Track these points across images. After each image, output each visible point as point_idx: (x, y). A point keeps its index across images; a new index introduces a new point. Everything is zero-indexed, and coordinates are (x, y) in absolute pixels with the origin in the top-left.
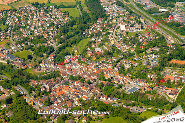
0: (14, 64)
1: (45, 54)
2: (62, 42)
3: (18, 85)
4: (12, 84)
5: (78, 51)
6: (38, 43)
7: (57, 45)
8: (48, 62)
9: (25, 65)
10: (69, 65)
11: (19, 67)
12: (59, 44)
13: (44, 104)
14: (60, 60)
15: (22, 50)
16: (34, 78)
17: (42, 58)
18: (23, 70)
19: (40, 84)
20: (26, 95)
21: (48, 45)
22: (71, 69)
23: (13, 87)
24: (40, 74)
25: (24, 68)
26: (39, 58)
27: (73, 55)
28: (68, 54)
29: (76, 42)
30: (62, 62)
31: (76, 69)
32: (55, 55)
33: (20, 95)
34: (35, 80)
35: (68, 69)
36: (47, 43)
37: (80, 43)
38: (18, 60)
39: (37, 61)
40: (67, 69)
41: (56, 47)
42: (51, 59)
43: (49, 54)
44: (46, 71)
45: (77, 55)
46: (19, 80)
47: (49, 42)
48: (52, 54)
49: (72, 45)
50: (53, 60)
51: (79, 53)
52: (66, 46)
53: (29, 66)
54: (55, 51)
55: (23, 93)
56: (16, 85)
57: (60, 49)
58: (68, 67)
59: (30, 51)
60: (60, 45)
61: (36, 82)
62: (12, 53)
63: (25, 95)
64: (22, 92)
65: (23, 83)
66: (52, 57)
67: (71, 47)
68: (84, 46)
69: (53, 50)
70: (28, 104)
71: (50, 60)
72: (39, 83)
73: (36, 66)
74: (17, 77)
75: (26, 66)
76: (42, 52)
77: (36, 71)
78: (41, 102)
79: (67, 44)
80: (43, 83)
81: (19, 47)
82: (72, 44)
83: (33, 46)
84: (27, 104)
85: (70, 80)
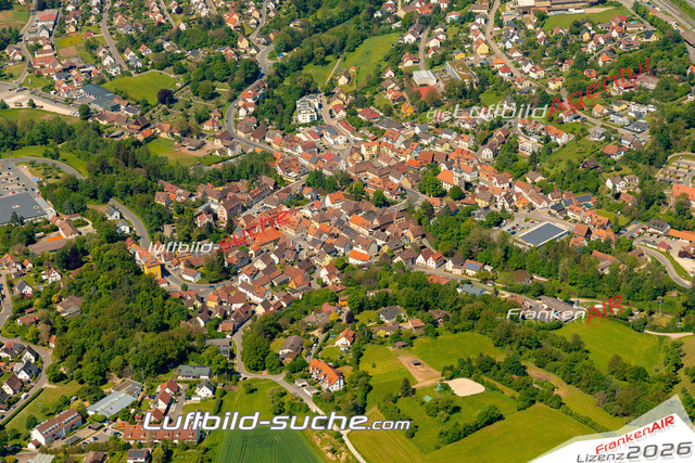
0: (105, 123)
1: (223, 89)
2: (291, 43)
3: (113, 201)
4: (91, 197)
5: (349, 79)
6: (201, 45)
7: (272, 57)
8: (233, 119)
9: (148, 125)
10: (311, 132)
11: (123, 133)
12: (279, 52)
13: (203, 275)
14: (277, 113)
15: (138, 71)
16: (176, 175)
17: (211, 104)
18: (137, 144)
19: (193, 199)
20: (139, 238)
21: (237, 54)
22: (315, 147)
23: (91, 205)
24: (200, 162)
25: (140, 137)
26: (199, 104)
27: (329, 94)
28: (311, 89)
29: (344, 47)
30: (285, 119)
31: (335, 147)
32: (261, 92)
33: (113, 237)
34: (178, 183)
35: (307, 146)
36: (234, 46)
37: (361, 49)
38: (122, 107)
39: (191, 112)
40: (299, 147)
41: (267, 64)
42: (245, 107)
43: (240, 89)
44: (221, 151)
45: (342, 96)
46: (118, 183)
47: (243, 44)
48: (249, 91)
49: (328, 58)
50: (251, 110)
51: (354, 88)
52: (306, 59)
53: (162, 131)
54: (265, 78)
55: (127, 231)
56: (106, 201)
57: (282, 71)
58: (305, 139)
59: (169, 74)
60: (285, 54)
61: (181, 191)
62: (103, 82)
63: (136, 239)
64: (123, 228)
65: (131, 193)
66: (250, 101)
67: (324, 63)
68: (372, 61)
69: (257, 74)
70: (142, 273)
71: (242, 112)
72: (191, 195)
73: (186, 133)
74: (111, 169)
75: (148, 132)
76: (214, 79)
77: (185, 150)
78: (192, 266)
79: (309, 53)
80: (205, 194)
81: (128, 58)
82: (328, 53)
83: (182, 57)
84: (138, 272)
85: (307, 189)
